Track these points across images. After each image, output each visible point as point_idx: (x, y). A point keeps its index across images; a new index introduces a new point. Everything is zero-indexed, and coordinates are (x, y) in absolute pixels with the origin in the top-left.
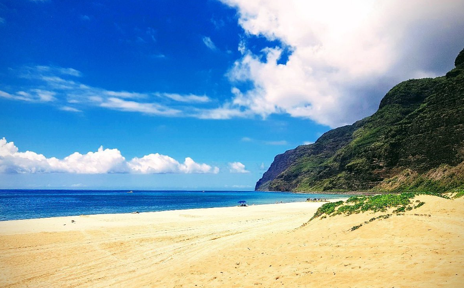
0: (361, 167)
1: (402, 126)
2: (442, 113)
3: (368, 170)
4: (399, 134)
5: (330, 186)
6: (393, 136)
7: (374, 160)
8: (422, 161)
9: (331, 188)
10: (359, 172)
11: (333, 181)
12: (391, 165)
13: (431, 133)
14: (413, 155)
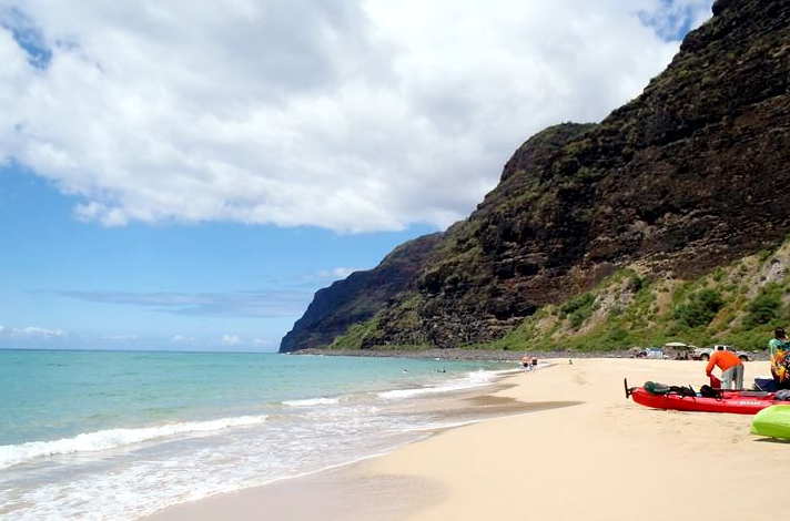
0: (465, 274)
1: (595, 141)
2: (776, 45)
3: (487, 281)
4: (588, 164)
5: (380, 334)
6: (569, 170)
7: (507, 248)
8: (695, 234)
9: (379, 342)
10: (459, 287)
11: (388, 320)
12: (561, 262)
13: (731, 125)
14: (650, 218)
